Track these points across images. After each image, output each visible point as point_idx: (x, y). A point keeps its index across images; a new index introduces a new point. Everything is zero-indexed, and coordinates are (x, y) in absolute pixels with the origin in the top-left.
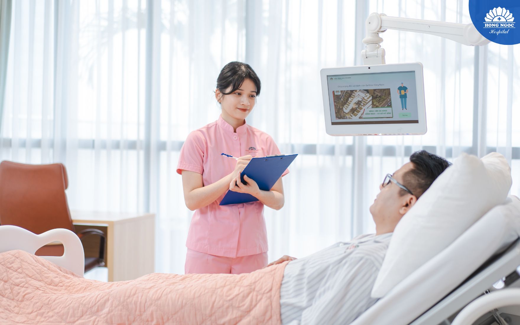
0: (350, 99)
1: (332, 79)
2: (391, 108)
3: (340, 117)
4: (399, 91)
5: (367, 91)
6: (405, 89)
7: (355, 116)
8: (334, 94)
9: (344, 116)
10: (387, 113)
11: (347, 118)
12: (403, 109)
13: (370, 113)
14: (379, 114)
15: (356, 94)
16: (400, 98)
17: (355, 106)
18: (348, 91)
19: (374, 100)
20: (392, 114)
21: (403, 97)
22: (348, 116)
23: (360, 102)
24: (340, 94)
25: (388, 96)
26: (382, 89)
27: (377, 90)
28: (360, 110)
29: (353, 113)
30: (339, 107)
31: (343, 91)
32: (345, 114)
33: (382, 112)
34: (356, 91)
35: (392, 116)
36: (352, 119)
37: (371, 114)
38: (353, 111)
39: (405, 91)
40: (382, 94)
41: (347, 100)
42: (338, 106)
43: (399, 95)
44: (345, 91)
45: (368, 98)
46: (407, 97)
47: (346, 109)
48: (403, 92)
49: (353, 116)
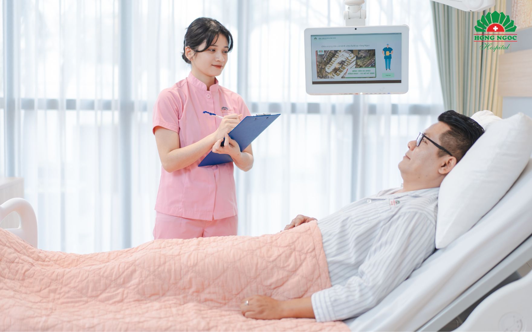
0: (333, 59)
1: (316, 38)
2: (375, 68)
3: (321, 76)
4: (384, 52)
5: (352, 51)
6: (390, 50)
7: (338, 76)
8: (317, 54)
9: (326, 76)
10: (371, 73)
11: (329, 78)
12: (387, 70)
13: (353, 72)
14: (362, 73)
15: (340, 54)
16: (385, 58)
17: (338, 66)
18: (332, 51)
19: (358, 60)
20: (375, 73)
21: (388, 58)
22: (330, 76)
23: (344, 62)
24: (323, 53)
25: (373, 56)
26: (367, 50)
27: (361, 51)
28: (343, 70)
29: (336, 72)
30: (322, 67)
31: (327, 51)
32: (327, 73)
33: (365, 73)
34: (340, 51)
35: (375, 76)
36: (333, 78)
37: (354, 74)
38: (336, 70)
39: (390, 52)
40: (366, 55)
41: (331, 59)
42: (320, 66)
43: (383, 56)
44: (328, 51)
45: (352, 59)
46: (391, 58)
47: (328, 69)
48: (388, 53)
49: (335, 75)
